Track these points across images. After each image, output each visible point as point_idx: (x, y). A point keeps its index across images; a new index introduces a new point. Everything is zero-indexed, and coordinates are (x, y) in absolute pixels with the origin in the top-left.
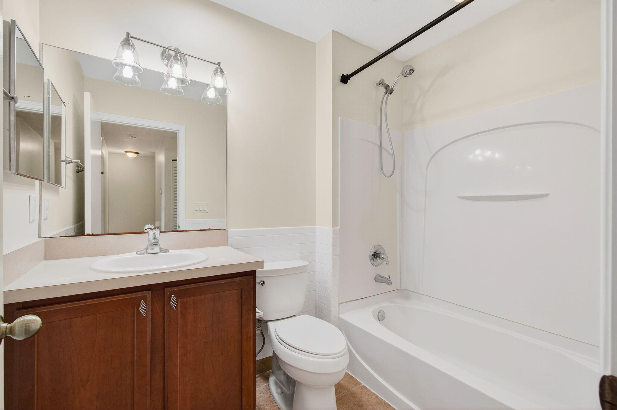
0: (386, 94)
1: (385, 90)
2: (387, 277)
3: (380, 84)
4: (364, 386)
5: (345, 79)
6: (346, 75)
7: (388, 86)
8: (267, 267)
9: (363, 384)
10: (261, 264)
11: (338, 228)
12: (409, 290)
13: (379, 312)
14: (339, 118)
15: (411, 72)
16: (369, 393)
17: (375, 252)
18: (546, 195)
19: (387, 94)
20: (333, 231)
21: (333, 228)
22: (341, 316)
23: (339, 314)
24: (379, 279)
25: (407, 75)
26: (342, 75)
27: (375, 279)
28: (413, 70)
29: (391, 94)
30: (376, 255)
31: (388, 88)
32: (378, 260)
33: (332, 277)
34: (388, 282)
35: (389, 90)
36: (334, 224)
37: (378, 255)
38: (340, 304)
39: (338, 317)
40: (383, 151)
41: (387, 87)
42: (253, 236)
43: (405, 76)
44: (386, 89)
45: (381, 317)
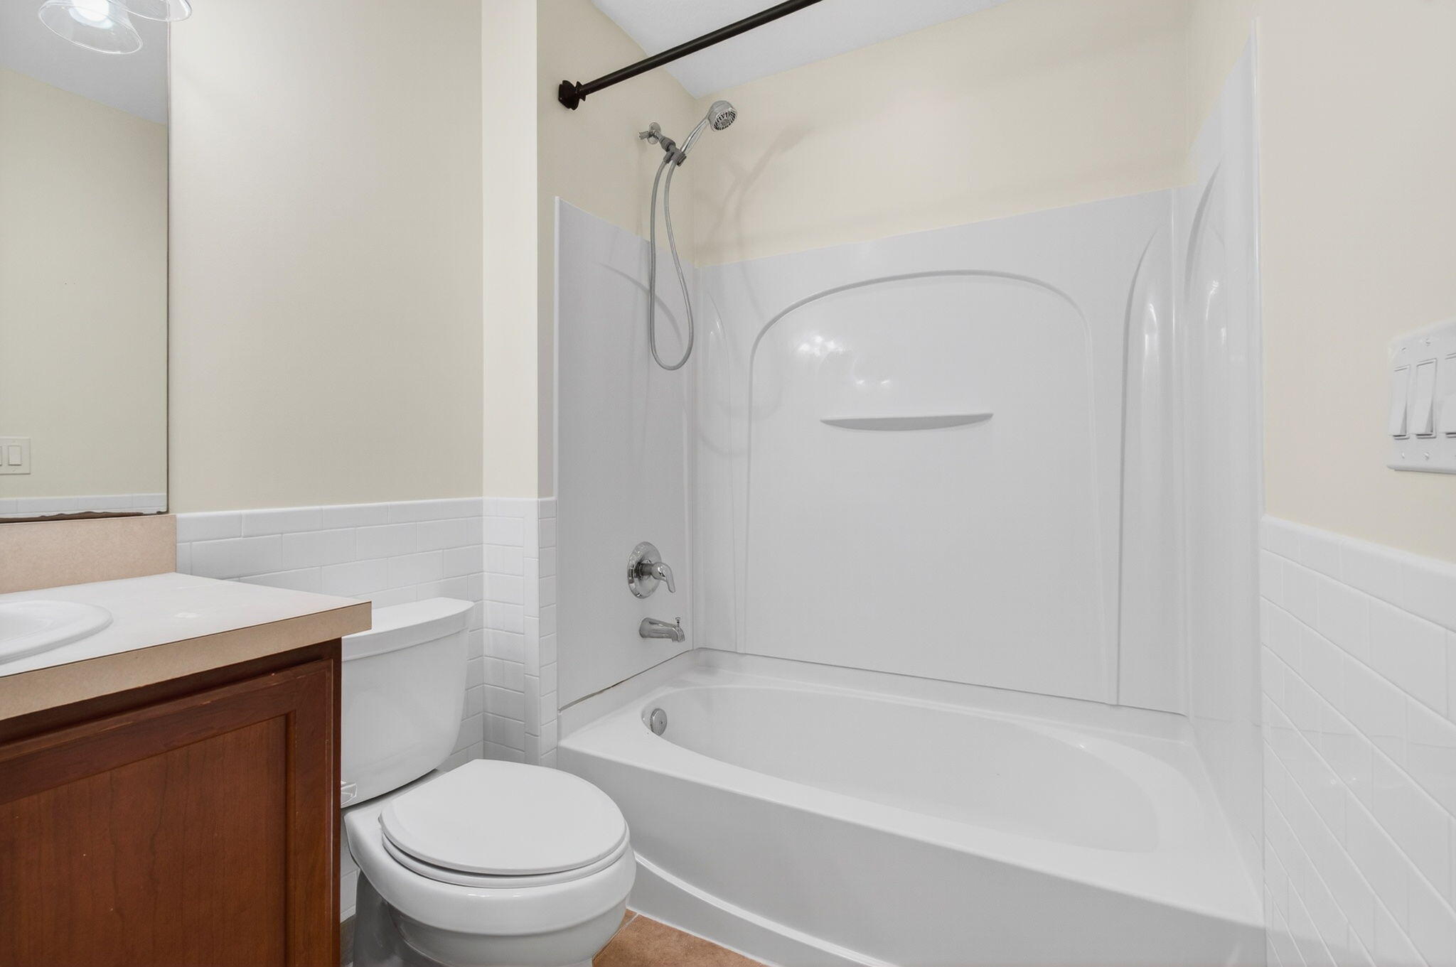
0: (668, 161)
1: (666, 153)
2: (673, 623)
3: (650, 135)
4: (641, 919)
5: (570, 95)
6: (575, 86)
7: (673, 144)
8: (383, 621)
9: (639, 913)
10: (360, 614)
11: (553, 498)
12: (716, 650)
13: (653, 714)
14: (557, 198)
15: (730, 118)
16: (658, 933)
17: (639, 563)
18: (987, 417)
19: (671, 162)
20: (542, 507)
21: (540, 500)
22: (565, 743)
23: (559, 737)
24: (649, 630)
25: (721, 126)
26: (564, 82)
27: (640, 630)
28: (733, 115)
29: (679, 164)
30: (640, 571)
31: (671, 148)
32: (649, 582)
33: (540, 637)
34: (675, 634)
35: (674, 155)
36: (543, 489)
37: (646, 569)
38: (560, 710)
39: (557, 748)
40: (657, 308)
41: (669, 145)
42: (282, 534)
43: (716, 128)
44: (667, 150)
45: (658, 724)
